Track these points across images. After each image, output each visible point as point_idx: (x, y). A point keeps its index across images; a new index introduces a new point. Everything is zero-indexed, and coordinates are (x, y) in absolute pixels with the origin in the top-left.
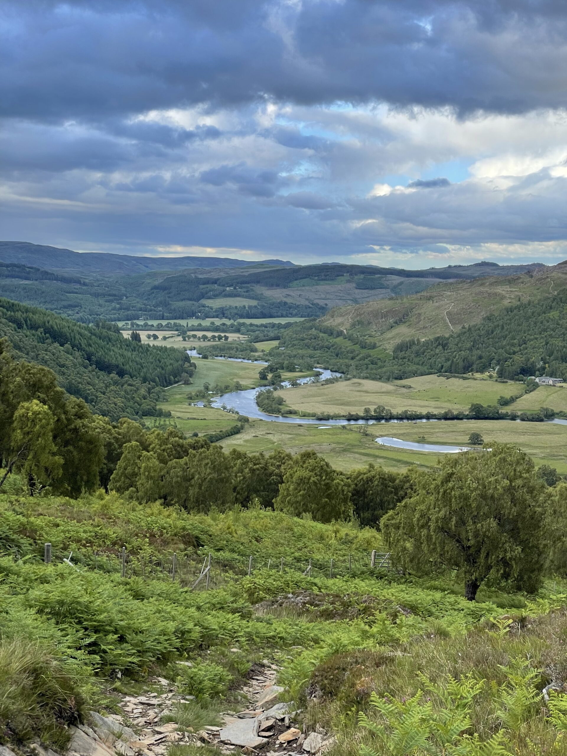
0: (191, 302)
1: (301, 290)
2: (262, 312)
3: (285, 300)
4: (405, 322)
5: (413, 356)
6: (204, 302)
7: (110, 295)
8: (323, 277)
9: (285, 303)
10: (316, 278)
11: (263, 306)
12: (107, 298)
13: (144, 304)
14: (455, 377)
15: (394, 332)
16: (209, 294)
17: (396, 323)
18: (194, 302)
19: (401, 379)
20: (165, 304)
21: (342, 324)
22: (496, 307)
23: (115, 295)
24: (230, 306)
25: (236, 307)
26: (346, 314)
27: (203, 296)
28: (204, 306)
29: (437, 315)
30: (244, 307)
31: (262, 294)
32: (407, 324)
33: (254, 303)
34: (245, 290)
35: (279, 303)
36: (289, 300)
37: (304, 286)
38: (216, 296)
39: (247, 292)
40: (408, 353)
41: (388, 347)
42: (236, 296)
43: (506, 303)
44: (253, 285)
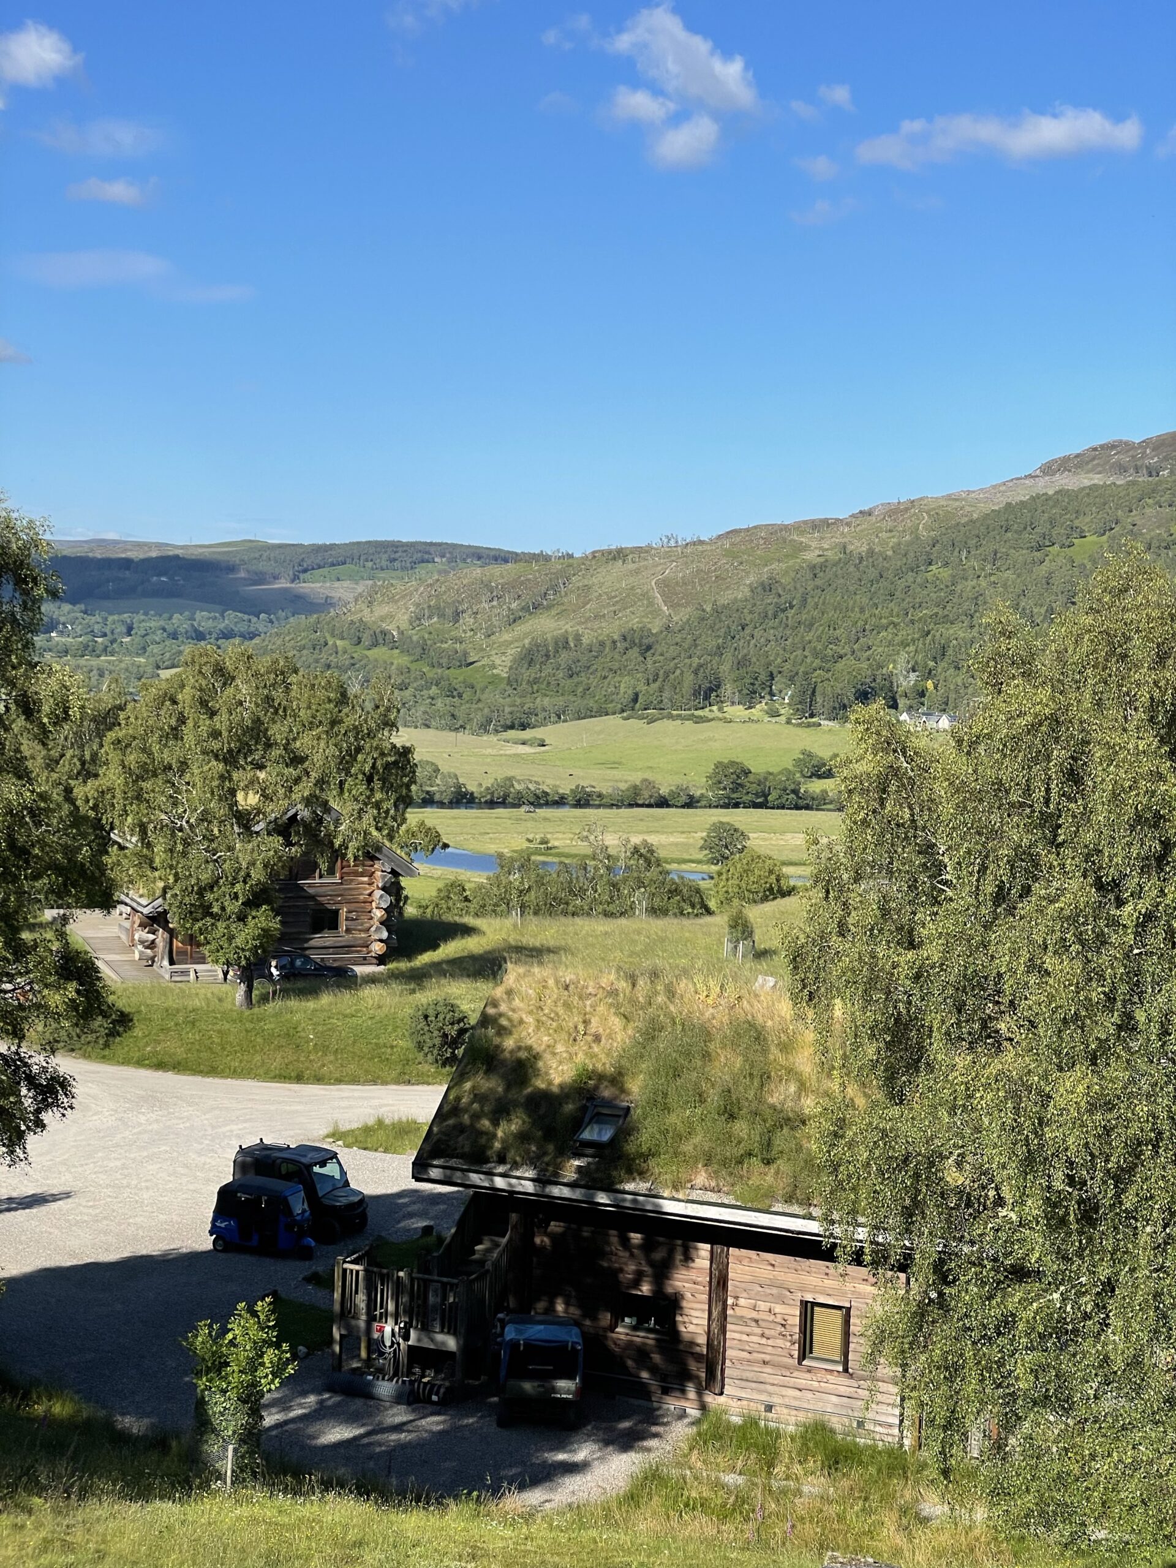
1: (331, 588)
4: (549, 608)
5: (560, 674)
8: (384, 563)
10: (369, 564)
14: (670, 717)
15: (521, 629)
17: (525, 609)
19: (524, 727)
21: (391, 616)
22: (783, 566)
26: (403, 597)
27: (90, 591)
29: (632, 588)
31: (237, 593)
32: (553, 612)
34: (196, 583)
37: (338, 579)
38: (121, 594)
39: (197, 587)
40: (548, 670)
41: (498, 662)
42: (173, 594)
43: (811, 556)
44: (218, 573)
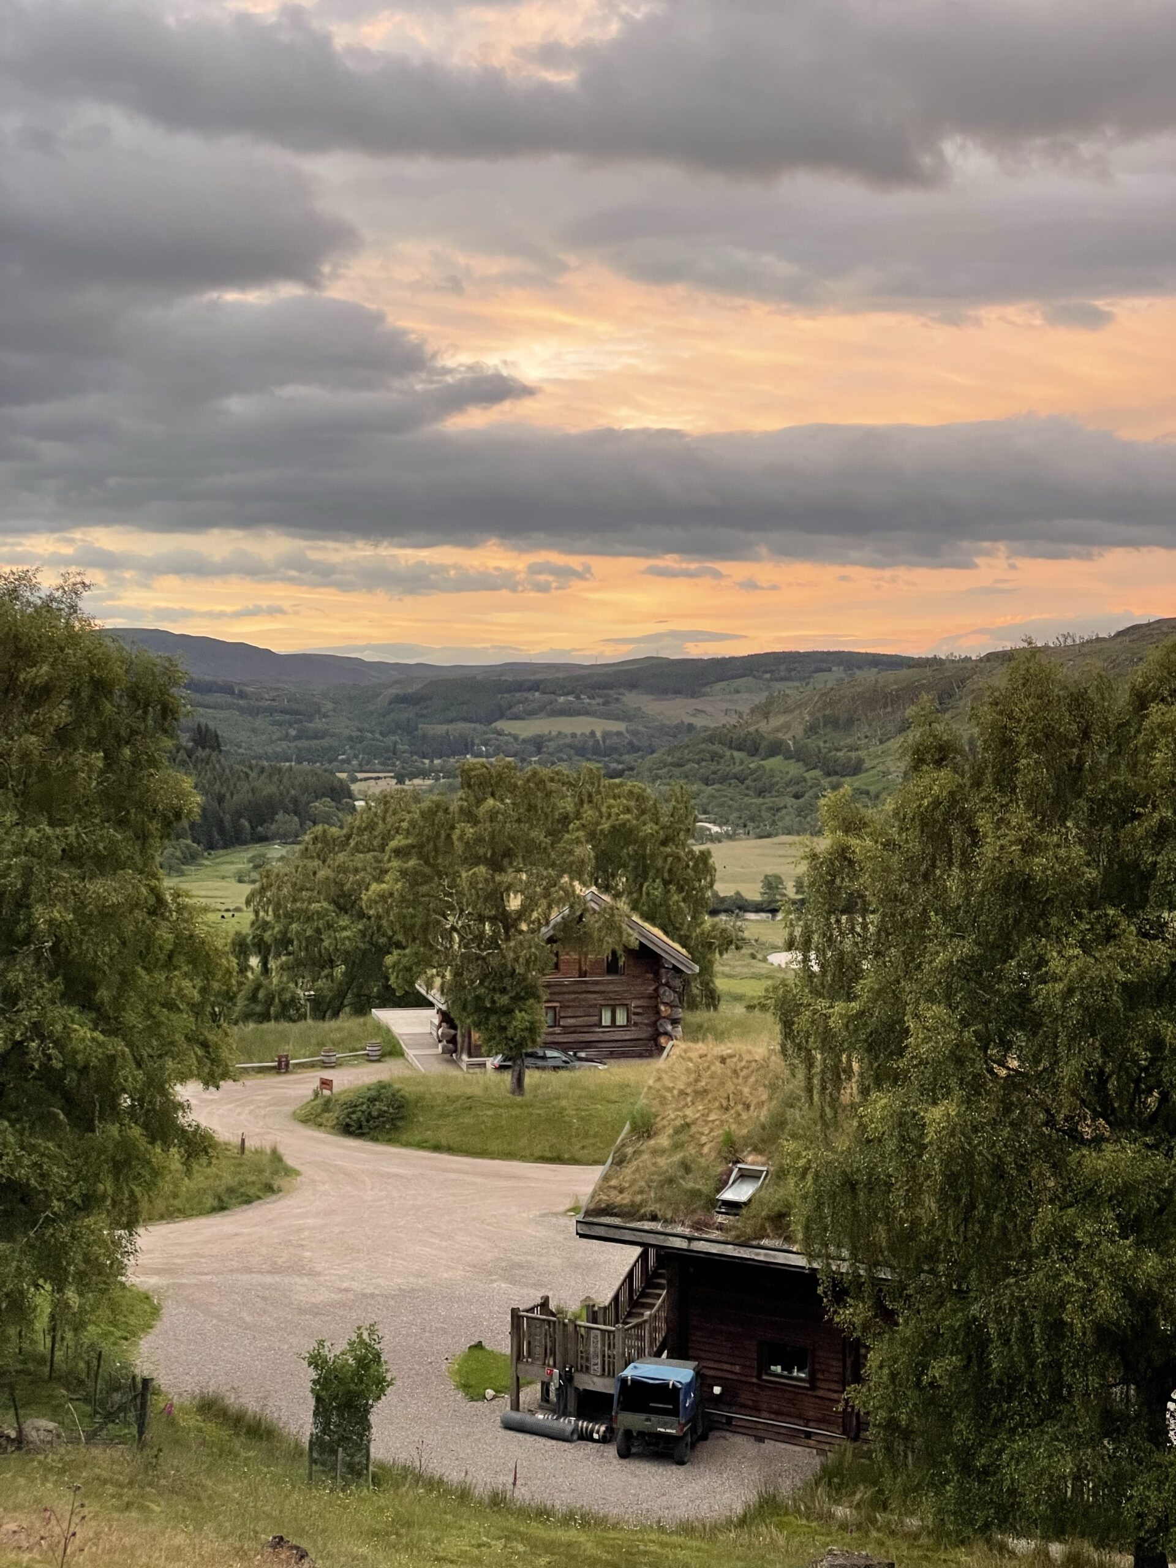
0: (469, 725)
1: (730, 701)
2: (631, 743)
3: (688, 720)
6: (500, 725)
7: (284, 712)
8: (783, 674)
9: (691, 727)
10: (768, 676)
11: (635, 733)
12: (278, 717)
13: (360, 730)
16: (515, 710)
18: (478, 726)
20: (408, 729)
21: (787, 726)
23: (297, 713)
24: (560, 733)
25: (574, 735)
26: (798, 707)
27: (501, 713)
28: (499, 733)
30: (593, 733)
31: (639, 709)
33: (620, 726)
34: (601, 701)
35: (676, 727)
36: (699, 722)
37: (738, 692)
38: (531, 714)
39: (604, 704)
41: (893, 768)
42: (578, 713)
44: (622, 690)
